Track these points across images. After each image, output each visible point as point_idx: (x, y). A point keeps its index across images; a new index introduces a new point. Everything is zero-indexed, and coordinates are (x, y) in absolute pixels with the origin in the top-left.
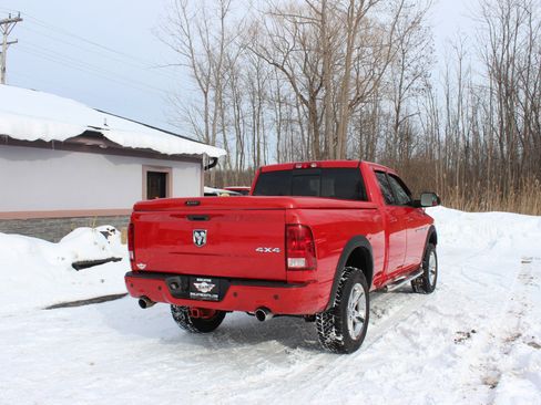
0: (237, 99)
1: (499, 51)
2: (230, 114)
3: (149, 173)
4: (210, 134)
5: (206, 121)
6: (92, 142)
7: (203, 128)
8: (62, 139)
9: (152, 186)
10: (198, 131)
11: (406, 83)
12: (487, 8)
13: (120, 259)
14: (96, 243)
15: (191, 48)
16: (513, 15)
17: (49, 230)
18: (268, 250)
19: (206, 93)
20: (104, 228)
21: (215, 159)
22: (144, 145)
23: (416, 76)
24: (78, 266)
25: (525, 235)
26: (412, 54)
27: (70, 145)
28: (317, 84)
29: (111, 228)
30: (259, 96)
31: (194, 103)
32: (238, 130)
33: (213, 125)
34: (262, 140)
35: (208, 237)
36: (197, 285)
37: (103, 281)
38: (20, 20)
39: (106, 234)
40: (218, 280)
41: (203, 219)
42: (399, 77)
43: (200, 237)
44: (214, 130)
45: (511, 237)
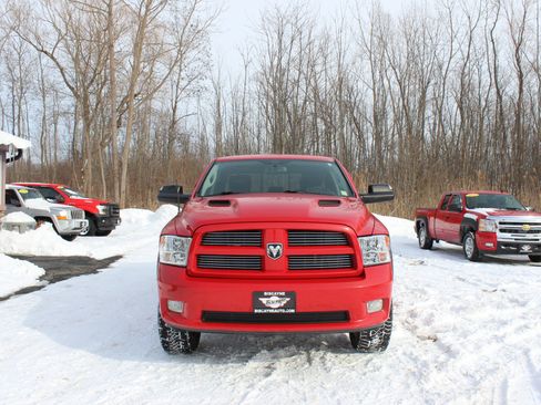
11: (183, 83)
21: (20, 151)
26: (189, 55)
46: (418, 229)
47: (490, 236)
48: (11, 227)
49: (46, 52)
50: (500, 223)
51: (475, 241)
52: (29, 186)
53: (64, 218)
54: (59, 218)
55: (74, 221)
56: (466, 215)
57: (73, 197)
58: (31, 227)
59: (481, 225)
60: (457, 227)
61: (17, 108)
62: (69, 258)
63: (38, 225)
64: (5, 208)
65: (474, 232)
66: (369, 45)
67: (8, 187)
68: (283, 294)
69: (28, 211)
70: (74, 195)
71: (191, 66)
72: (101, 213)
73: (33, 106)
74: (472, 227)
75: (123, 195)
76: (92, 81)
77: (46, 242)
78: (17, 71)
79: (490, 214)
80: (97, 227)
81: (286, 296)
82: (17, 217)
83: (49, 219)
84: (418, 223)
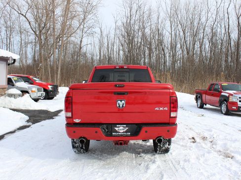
18: (161, 109)
21: (15, 60)
35: (126, 103)
36: (117, 129)
40: (130, 125)
41: (124, 94)
43: (121, 103)
46: (197, 99)
47: (235, 104)
48: (10, 95)
49: (22, 15)
50: (240, 98)
51: (227, 106)
52: (18, 76)
53: (34, 92)
54: (32, 91)
55: (39, 93)
56: (222, 94)
57: (38, 82)
58: (20, 95)
59: (230, 99)
60: (217, 99)
61: (8, 40)
62: (38, 111)
63: (23, 95)
64: (7, 86)
65: (227, 102)
66: (169, 14)
67: (8, 76)
69: (18, 88)
70: (38, 81)
71: (89, 22)
72: (50, 89)
73: (16, 39)
74: (226, 99)
75: (58, 81)
76: (43, 28)
77: (27, 102)
78: (9, 23)
79: (235, 93)
80: (48, 96)
82: (13, 91)
83: (27, 92)
84: (197, 96)
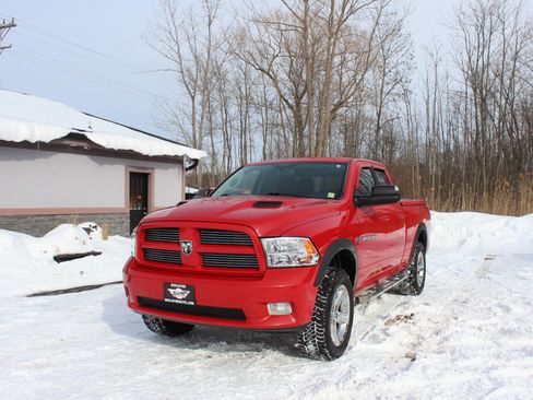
0: (225, 103)
1: (474, 58)
2: (218, 118)
3: (131, 173)
4: (197, 137)
5: (193, 125)
6: (77, 143)
7: (191, 131)
8: (48, 141)
9: (135, 185)
10: (185, 134)
11: (386, 89)
12: (462, 16)
13: (100, 253)
14: (77, 238)
15: (179, 54)
16: (487, 24)
17: (35, 227)
19: (193, 98)
20: (86, 225)
21: (196, 161)
22: (127, 147)
23: (396, 82)
24: (60, 259)
25: (492, 234)
26: (392, 60)
27: (55, 146)
28: (301, 89)
29: (93, 224)
30: (246, 100)
31: (181, 106)
32: (225, 134)
33: (200, 128)
34: (248, 144)
37: (82, 273)
38: (14, 25)
39: (88, 230)
42: (380, 82)
44: (200, 133)
45: (479, 236)
49: (262, 71)
68: (184, 286)
81: (187, 289)
